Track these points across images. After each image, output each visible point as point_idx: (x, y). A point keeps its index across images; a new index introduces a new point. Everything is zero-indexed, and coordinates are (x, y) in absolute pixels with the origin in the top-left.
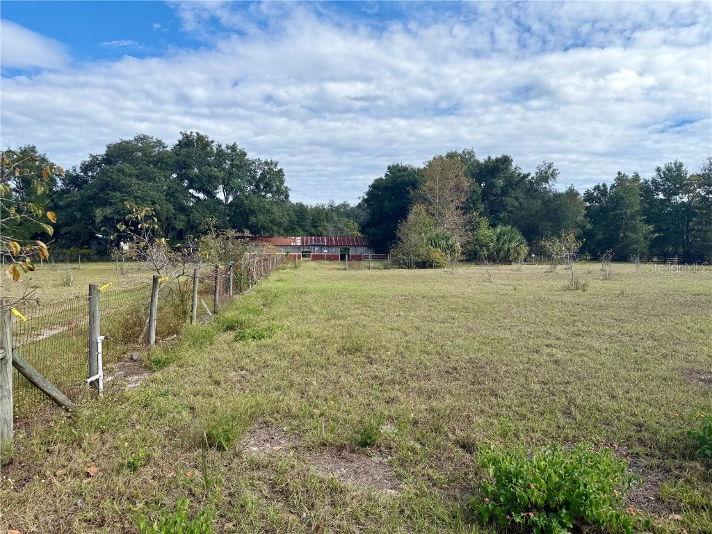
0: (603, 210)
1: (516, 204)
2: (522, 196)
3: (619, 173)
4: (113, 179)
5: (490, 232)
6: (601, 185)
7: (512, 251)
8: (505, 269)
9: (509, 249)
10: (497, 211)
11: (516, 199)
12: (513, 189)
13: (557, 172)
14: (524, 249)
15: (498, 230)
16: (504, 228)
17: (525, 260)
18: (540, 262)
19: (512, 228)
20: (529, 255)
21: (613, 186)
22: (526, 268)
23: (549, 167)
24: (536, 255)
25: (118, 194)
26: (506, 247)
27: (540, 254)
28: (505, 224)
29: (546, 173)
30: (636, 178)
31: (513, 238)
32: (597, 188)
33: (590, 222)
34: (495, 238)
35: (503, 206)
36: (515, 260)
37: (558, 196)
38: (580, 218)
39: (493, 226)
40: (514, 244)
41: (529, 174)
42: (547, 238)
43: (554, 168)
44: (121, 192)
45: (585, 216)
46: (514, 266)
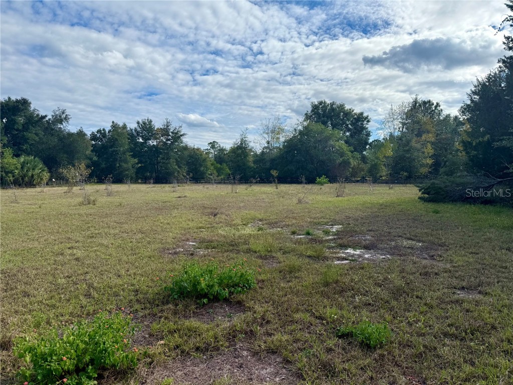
0: (104, 147)
1: (37, 138)
2: (41, 133)
3: (113, 122)
5: (15, 161)
6: (102, 129)
7: (35, 177)
8: (30, 191)
9: (33, 176)
10: (20, 144)
11: (36, 134)
12: (33, 126)
13: (69, 117)
14: (46, 175)
15: (22, 159)
16: (27, 158)
17: (47, 184)
18: (59, 185)
19: (34, 158)
20: (50, 180)
21: (109, 131)
22: (47, 189)
23: (63, 113)
24: (56, 179)
26: (30, 174)
27: (59, 179)
28: (28, 154)
29: (60, 116)
30: (125, 127)
31: (36, 166)
32: (99, 131)
33: (96, 156)
34: (19, 166)
35: (26, 140)
36: (39, 184)
37: (70, 135)
38: (88, 152)
39: (17, 156)
40: (37, 171)
41: (46, 116)
42: (65, 167)
43: (67, 113)
45: (92, 151)
46: (38, 189)
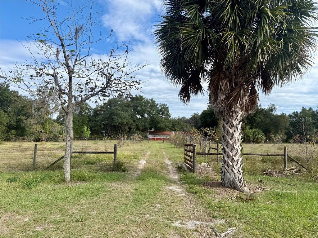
0: (297, 123)
1: (260, 120)
2: (262, 117)
3: (303, 107)
4: (115, 112)
5: (250, 131)
6: (295, 112)
7: (259, 138)
8: (257, 145)
9: (258, 138)
10: (252, 123)
11: (260, 118)
12: (258, 114)
13: (276, 108)
14: (264, 138)
15: (254, 130)
16: (256, 130)
17: (264, 142)
18: (270, 143)
19: (259, 130)
20: (266, 140)
21: (301, 113)
22: (265, 145)
23: (273, 106)
24: (269, 140)
25: (116, 117)
26: (257, 137)
28: (256, 128)
29: (272, 108)
30: (311, 109)
31: (260, 133)
32: (294, 113)
33: (291, 127)
34: (252, 133)
35: (255, 121)
36: (260, 142)
37: (277, 116)
38: (287, 125)
39: (251, 128)
40: (260, 136)
41: (264, 109)
42: (273, 134)
43: (275, 106)
44: (117, 116)
45: (289, 125)
46: (260, 144)
